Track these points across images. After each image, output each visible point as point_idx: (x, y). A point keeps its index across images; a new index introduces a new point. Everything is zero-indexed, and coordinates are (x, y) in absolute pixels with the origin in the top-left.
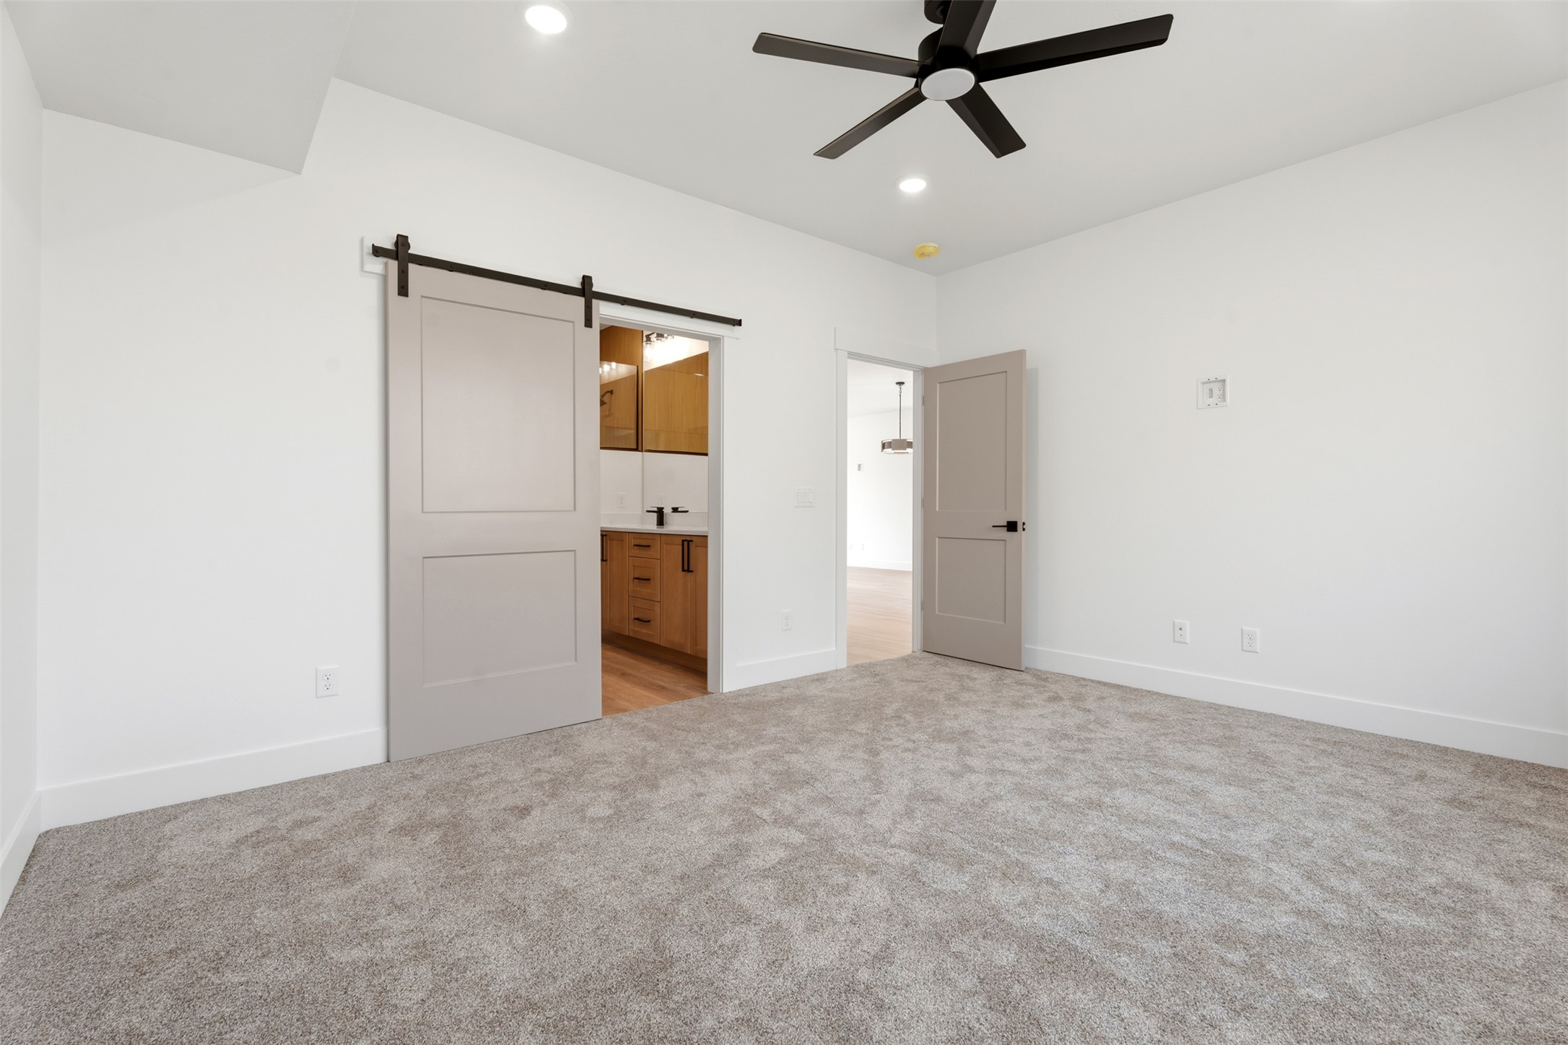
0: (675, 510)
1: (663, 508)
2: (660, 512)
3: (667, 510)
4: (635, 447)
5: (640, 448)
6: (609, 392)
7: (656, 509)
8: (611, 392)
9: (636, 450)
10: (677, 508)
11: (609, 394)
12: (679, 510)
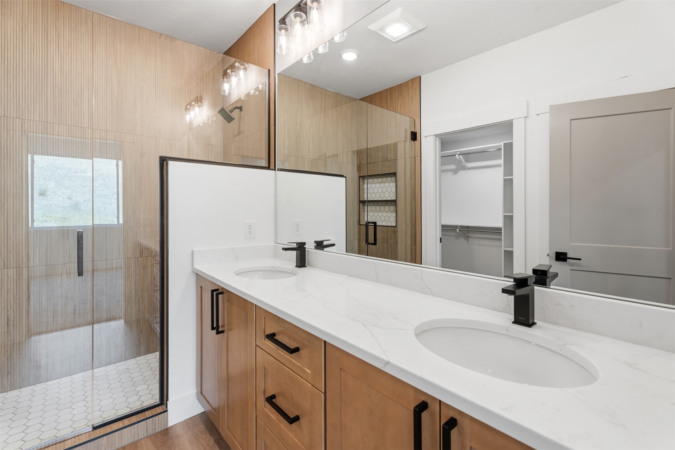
0: (320, 245)
1: (304, 244)
2: (301, 248)
3: (310, 246)
4: (267, 166)
5: (272, 166)
6: (237, 108)
7: (295, 246)
8: (241, 108)
9: (268, 168)
10: (322, 242)
11: (238, 110)
12: (325, 243)
